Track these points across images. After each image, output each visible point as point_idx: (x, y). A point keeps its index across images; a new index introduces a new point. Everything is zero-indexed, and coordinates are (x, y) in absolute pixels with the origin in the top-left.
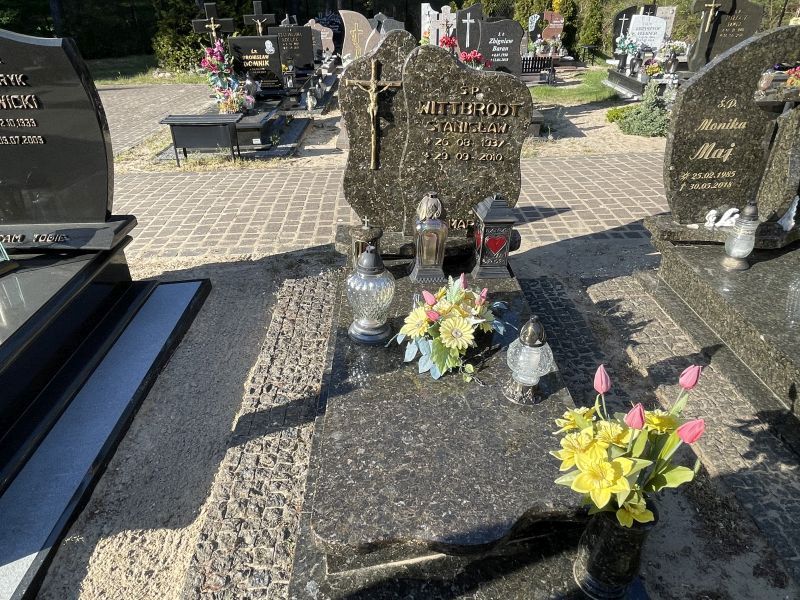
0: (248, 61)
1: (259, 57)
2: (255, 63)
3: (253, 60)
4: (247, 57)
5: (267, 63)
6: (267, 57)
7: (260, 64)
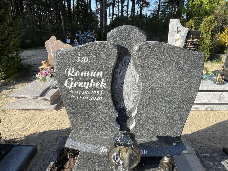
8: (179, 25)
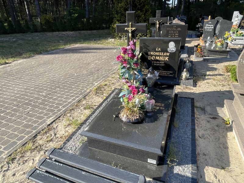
0: (152, 56)
1: (162, 54)
2: (158, 58)
3: (156, 56)
4: (152, 53)
5: (167, 59)
6: (168, 54)
7: (161, 58)
8: (239, 14)
